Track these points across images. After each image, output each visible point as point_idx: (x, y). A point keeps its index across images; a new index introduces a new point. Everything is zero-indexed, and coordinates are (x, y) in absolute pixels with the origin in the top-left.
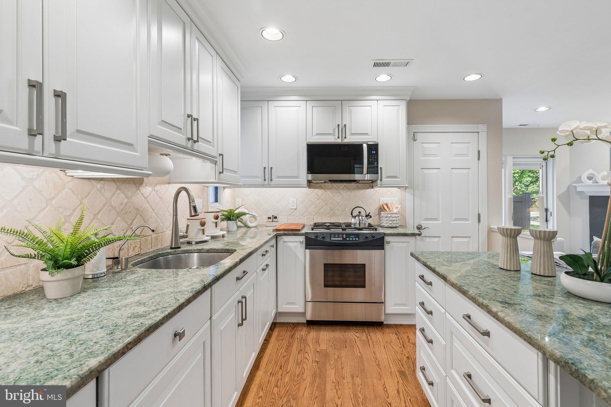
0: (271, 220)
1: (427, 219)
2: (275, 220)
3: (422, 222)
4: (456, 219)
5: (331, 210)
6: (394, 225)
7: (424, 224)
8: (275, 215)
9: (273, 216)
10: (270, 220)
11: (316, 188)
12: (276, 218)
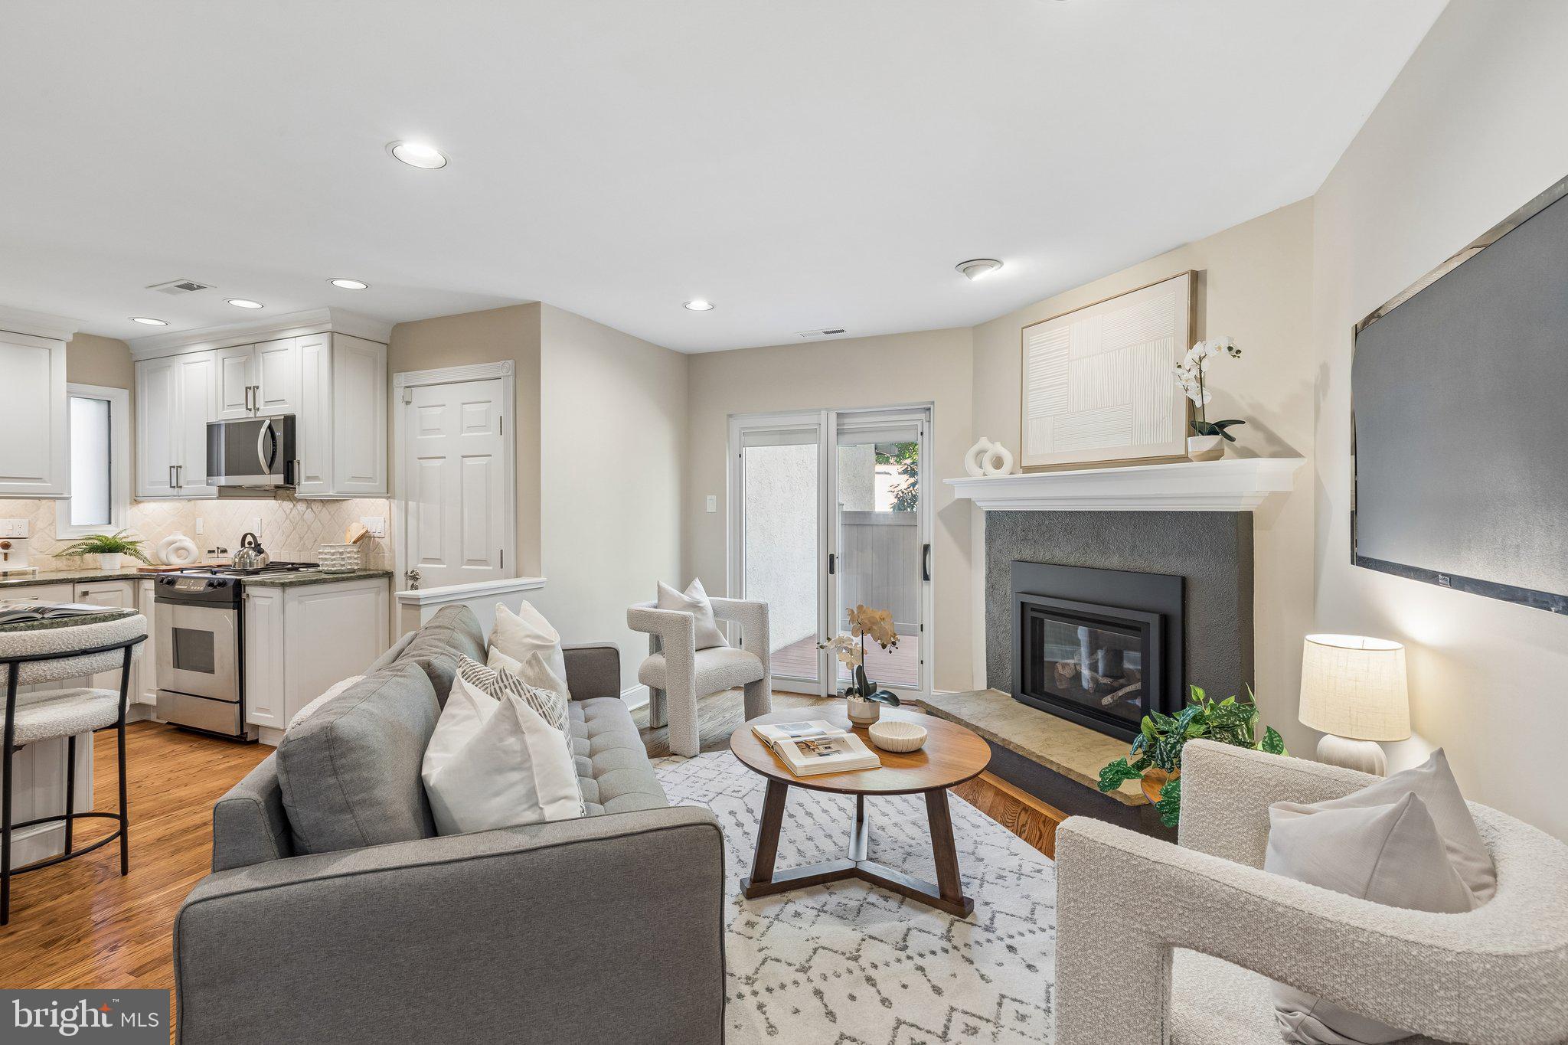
0: (215, 555)
1: (426, 560)
2: (220, 555)
3: (419, 565)
4: (471, 562)
5: (301, 538)
6: (350, 567)
7: (422, 567)
8: (223, 546)
9: (218, 548)
10: (212, 555)
11: (284, 500)
12: (224, 551)
